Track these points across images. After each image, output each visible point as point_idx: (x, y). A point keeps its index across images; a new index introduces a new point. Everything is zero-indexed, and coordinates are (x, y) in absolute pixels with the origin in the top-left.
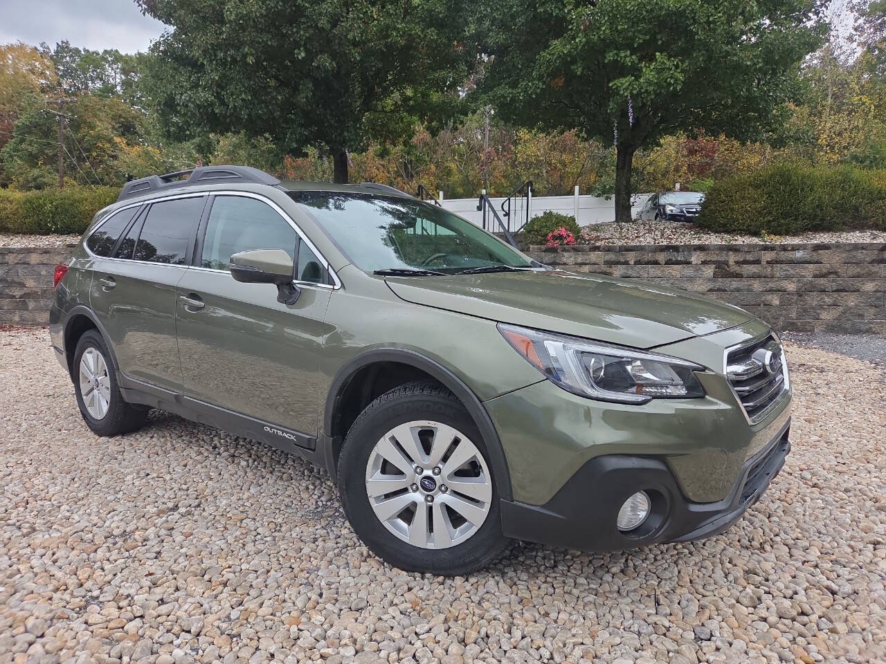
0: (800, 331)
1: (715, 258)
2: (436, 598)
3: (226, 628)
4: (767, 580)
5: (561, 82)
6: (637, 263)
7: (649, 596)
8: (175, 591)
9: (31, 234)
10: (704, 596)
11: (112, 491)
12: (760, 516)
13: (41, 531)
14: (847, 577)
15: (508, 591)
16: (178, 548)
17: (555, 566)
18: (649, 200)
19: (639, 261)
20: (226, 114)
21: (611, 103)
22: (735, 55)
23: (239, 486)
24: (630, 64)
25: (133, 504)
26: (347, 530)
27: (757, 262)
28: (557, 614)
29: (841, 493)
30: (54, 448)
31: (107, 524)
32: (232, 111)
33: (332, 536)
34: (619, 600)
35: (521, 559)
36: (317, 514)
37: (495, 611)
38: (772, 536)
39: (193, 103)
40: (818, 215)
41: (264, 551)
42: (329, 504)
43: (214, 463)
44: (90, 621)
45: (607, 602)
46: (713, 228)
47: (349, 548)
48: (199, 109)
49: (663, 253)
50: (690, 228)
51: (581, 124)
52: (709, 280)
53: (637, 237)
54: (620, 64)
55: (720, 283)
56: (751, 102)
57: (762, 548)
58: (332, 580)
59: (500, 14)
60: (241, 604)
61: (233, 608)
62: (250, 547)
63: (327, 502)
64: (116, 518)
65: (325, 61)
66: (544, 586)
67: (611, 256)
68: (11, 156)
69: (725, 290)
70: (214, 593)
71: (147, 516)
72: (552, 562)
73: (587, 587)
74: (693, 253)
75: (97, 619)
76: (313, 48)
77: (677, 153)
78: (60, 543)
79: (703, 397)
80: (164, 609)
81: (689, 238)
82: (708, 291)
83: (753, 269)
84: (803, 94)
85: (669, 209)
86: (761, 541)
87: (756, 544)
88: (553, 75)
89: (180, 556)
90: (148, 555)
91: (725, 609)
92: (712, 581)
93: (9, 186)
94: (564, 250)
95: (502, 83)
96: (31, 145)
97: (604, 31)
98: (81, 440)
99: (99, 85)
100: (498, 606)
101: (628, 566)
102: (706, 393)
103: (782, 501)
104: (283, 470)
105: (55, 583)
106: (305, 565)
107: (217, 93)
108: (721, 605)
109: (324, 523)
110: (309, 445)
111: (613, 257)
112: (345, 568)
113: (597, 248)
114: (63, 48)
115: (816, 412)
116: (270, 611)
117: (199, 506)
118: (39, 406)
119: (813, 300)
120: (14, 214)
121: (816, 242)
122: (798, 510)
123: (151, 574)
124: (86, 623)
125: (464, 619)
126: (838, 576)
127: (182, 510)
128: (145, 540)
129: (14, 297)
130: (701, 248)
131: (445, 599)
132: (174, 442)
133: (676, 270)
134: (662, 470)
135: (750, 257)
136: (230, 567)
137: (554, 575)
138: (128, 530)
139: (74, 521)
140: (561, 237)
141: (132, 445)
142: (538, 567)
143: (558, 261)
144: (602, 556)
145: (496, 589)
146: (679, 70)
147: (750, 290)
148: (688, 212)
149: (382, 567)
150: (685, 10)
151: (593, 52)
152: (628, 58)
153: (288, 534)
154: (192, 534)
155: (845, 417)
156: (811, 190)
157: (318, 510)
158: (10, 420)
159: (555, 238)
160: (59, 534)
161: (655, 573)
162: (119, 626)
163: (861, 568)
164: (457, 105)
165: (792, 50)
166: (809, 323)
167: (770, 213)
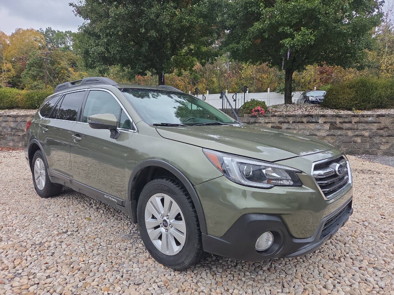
0: (371, 154)
1: (330, 120)
2: (176, 280)
3: (75, 291)
4: (340, 276)
5: (259, 41)
6: (294, 122)
7: (279, 283)
8: (56, 272)
9: (29, 109)
10: (307, 284)
11: (40, 223)
12: (340, 244)
13: (4, 241)
14: (380, 276)
15: (211, 277)
16: (62, 251)
17: (236, 266)
18: (302, 94)
19: (295, 121)
20: (110, 56)
21: (282, 50)
22: (339, 28)
23: (97, 222)
24: (289, 33)
25: (48, 229)
26: (141, 244)
27: (350, 122)
28: (233, 290)
29: (382, 233)
30: (21, 203)
31: (34, 239)
32: (112, 55)
33: (134, 248)
34: (264, 284)
35: (220, 262)
36: (130, 237)
37: (203, 287)
38: (345, 254)
39: (96, 52)
40: (379, 101)
41: (101, 254)
42: (136, 232)
43: (89, 211)
44: (13, 285)
45: (258, 285)
46: (330, 107)
47: (140, 254)
48: (99, 55)
49: (306, 118)
50: (319, 107)
51: (269, 60)
52: (327, 130)
53: (294, 111)
54: (286, 33)
55: (332, 132)
56: (347, 49)
57: (339, 260)
58: (129, 269)
59: (232, 12)
60: (84, 280)
61: (80, 281)
62: (95, 252)
63: (135, 231)
64: (39, 236)
65: (153, 33)
66: (229, 276)
67: (281, 119)
68: (25, 76)
69: (335, 135)
70: (73, 273)
71: (52, 236)
72: (235, 264)
73: (250, 277)
74: (320, 118)
75: (17, 285)
76: (148, 28)
77: (315, 73)
78: (11, 247)
79: (301, 186)
80: (49, 280)
81: (318, 111)
82: (327, 135)
83: (348, 125)
84: (372, 46)
85: (310, 98)
86: (339, 256)
87: (337, 257)
88: (255, 38)
89: (62, 255)
90: (48, 254)
91: (316, 291)
92: (312, 276)
93: (25, 89)
94: (260, 117)
95: (233, 42)
96: (33, 72)
97: (278, 18)
98: (33, 199)
99: (63, 46)
100: (205, 285)
101: (272, 267)
102: (302, 184)
103: (352, 236)
104: (119, 215)
105: (3, 266)
106: (119, 261)
107: (106, 48)
108: (315, 288)
109: (132, 241)
110: (122, 205)
111: (282, 119)
112: (136, 263)
113: (274, 116)
114: (48, 30)
115: (374, 193)
116: (97, 283)
117: (77, 231)
118: (20, 183)
119: (377, 140)
120: (22, 100)
121: (378, 113)
122: (360, 241)
123: (47, 263)
124: (12, 286)
125: (187, 291)
126: (376, 276)
127: (69, 233)
128: (49, 247)
129: (20, 136)
130: (323, 116)
131: (180, 280)
132: (73, 201)
133: (312, 126)
134: (279, 222)
135: (346, 120)
136: (84, 261)
137: (235, 270)
138: (43, 242)
139: (20, 237)
140: (258, 111)
141: (55, 202)
142: (228, 266)
143: (257, 121)
144: (259, 262)
145: (206, 277)
146: (312, 35)
147: (347, 136)
148: (320, 100)
149: (154, 263)
150: (315, 8)
151: (273, 27)
152: (288, 30)
153: (114, 246)
154: (70, 245)
155: (388, 196)
156: (376, 89)
157: (131, 235)
158: (5, 190)
159: (255, 111)
160: (12, 243)
161: (284, 271)
162: (26, 288)
163: (388, 272)
164: (213, 52)
165: (366, 25)
166: (375, 151)
167: (357, 100)
